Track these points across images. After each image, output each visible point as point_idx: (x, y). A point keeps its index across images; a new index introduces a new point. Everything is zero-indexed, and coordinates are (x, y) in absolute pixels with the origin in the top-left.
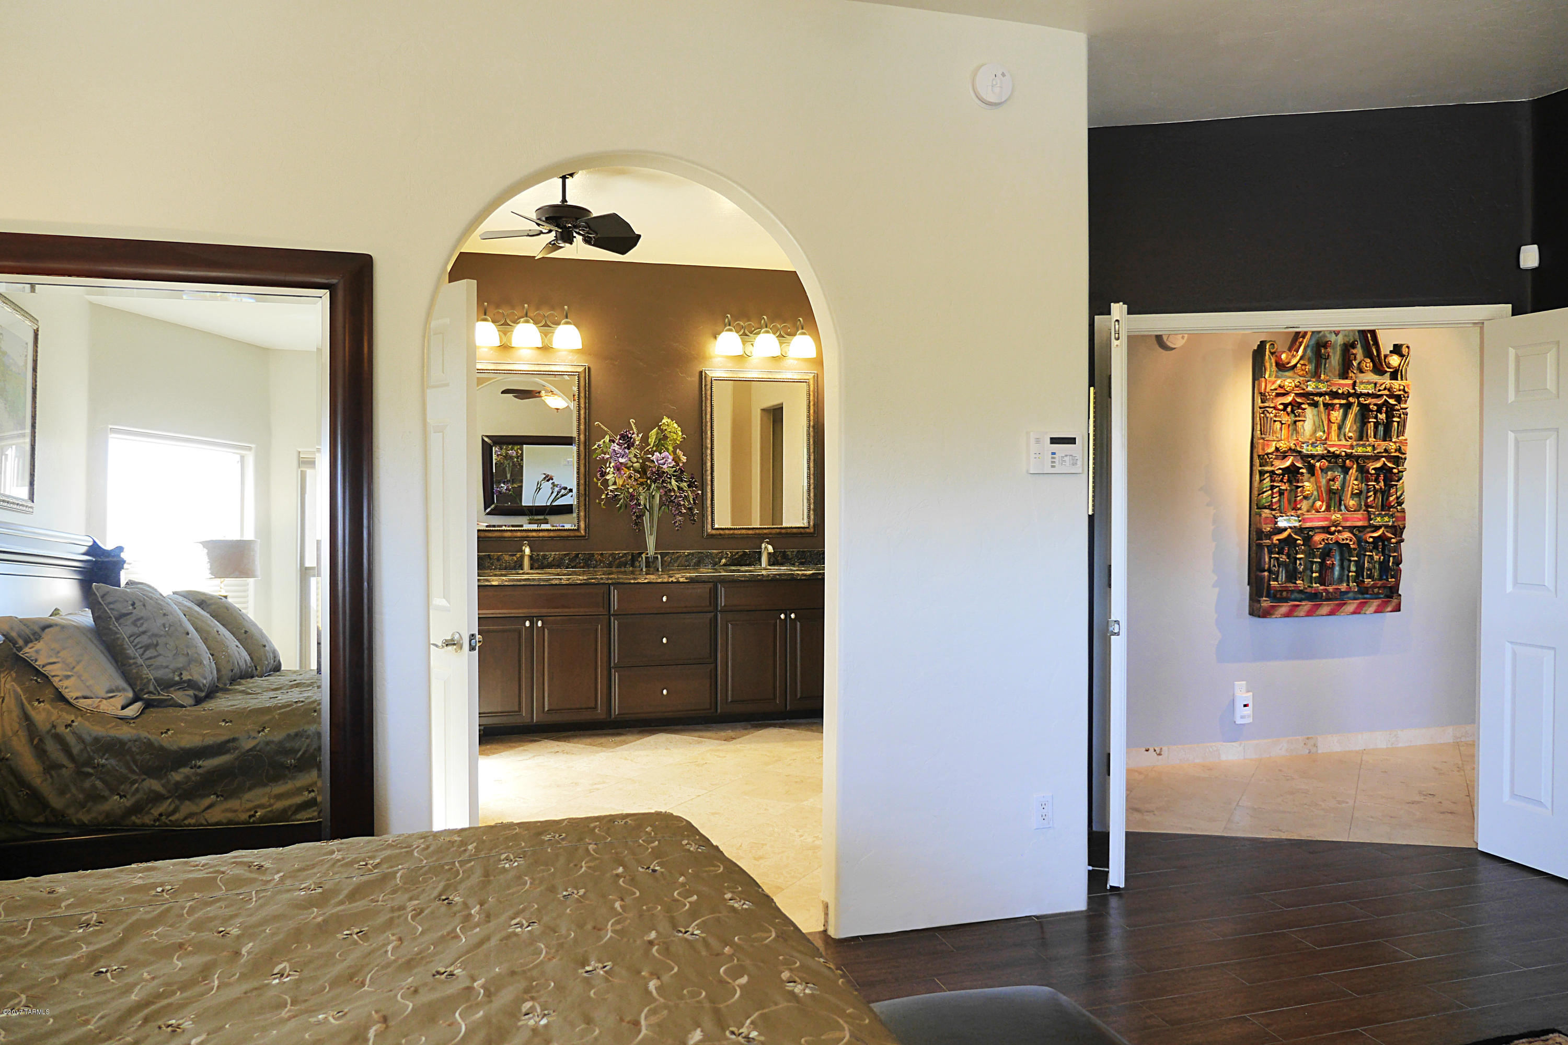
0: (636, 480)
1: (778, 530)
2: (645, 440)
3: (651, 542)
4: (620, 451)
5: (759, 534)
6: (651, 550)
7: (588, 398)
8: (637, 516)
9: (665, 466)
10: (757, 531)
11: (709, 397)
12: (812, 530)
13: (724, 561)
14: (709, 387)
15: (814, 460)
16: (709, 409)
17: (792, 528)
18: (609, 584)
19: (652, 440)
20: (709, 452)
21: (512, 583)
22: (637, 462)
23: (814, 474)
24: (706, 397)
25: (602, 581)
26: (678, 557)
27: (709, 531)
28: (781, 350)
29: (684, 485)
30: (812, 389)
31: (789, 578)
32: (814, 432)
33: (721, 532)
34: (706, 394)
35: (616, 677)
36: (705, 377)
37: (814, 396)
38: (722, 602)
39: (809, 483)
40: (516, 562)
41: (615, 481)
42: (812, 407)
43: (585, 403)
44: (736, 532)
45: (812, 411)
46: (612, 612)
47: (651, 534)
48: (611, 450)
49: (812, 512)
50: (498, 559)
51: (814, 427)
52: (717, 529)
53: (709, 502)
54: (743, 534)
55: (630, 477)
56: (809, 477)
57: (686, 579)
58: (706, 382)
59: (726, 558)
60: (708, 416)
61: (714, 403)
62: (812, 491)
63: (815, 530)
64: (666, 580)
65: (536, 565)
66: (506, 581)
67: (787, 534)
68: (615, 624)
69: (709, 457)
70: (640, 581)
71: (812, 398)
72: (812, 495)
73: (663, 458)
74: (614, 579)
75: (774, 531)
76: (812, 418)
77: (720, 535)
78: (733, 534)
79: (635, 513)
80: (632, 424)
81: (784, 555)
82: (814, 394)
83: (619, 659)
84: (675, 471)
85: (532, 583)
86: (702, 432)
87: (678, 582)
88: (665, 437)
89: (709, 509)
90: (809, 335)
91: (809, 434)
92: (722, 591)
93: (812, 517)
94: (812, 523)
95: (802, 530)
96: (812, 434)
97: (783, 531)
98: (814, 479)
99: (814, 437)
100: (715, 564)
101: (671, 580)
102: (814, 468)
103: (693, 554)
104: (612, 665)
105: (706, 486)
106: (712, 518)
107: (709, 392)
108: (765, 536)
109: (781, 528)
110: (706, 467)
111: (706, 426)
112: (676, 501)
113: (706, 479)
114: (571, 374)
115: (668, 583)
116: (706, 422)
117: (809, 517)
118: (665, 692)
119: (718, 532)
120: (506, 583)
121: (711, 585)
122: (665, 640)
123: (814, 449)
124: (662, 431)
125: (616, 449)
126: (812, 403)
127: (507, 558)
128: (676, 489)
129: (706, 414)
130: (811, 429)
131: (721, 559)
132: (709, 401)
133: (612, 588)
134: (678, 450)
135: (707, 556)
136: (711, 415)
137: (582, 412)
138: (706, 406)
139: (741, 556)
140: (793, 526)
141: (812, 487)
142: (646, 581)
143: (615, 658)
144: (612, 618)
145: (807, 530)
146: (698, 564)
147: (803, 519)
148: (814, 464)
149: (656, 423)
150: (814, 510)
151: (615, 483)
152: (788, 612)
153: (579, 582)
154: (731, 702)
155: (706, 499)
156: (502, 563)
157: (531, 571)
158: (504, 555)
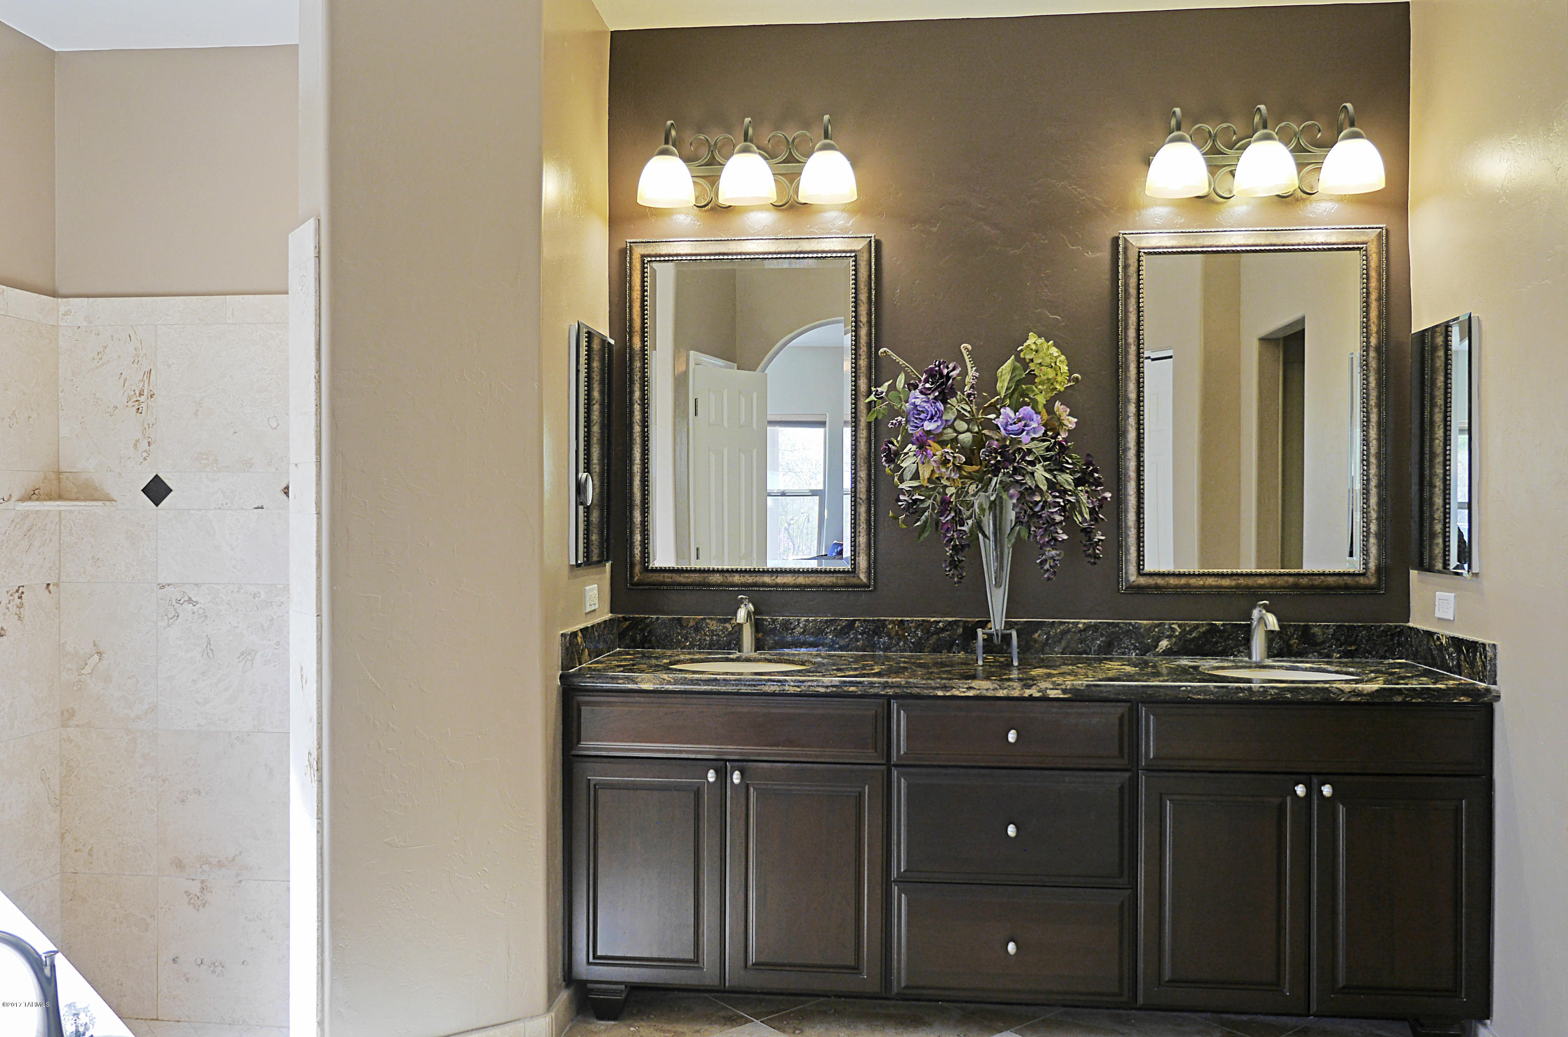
0: (959, 468)
1: (1291, 580)
2: (987, 382)
3: (997, 600)
4: (926, 405)
5: (1247, 587)
6: (998, 622)
7: (877, 302)
8: (955, 546)
9: (1024, 437)
10: (1242, 581)
11: (1133, 291)
12: (1373, 581)
13: (1164, 644)
14: (1132, 269)
15: (1379, 423)
16: (1133, 318)
17: (1324, 574)
18: (889, 698)
19: (1002, 386)
20: (1132, 409)
21: (682, 687)
22: (968, 430)
23: (1378, 454)
24: (1126, 291)
25: (872, 691)
26: (1064, 633)
27: (1133, 578)
28: (1301, 180)
29: (1066, 479)
30: (1373, 263)
31: (1318, 698)
32: (1379, 359)
33: (1160, 581)
34: (1126, 285)
35: (901, 903)
36: (1125, 249)
37: (1379, 280)
38: (1150, 748)
39: (1366, 474)
40: (730, 634)
41: (917, 471)
42: (1374, 305)
43: (869, 314)
44: (1193, 581)
45: (1374, 314)
46: (894, 759)
47: (997, 585)
48: (908, 406)
49: (1372, 540)
50: (697, 628)
51: (1378, 349)
52: (1151, 575)
53: (1132, 517)
54: (1211, 587)
55: (945, 462)
56: (1366, 461)
57: (1064, 691)
58: (1126, 258)
59: (1170, 637)
60: (1132, 333)
61: (1145, 303)
62: (1373, 491)
63: (1379, 579)
64: (1016, 693)
65: (770, 641)
66: (669, 683)
67: (1313, 587)
68: (901, 786)
69: (1132, 421)
70: (956, 693)
71: (1373, 284)
72: (1373, 501)
73: (1020, 420)
74: (899, 686)
75: (1281, 581)
76: (1374, 328)
77: (1157, 587)
78: (1188, 586)
79: (951, 539)
80: (965, 353)
81: (1306, 634)
82: (1380, 275)
83: (908, 862)
84: (1048, 449)
85: (723, 689)
86: (1117, 368)
87: (1045, 699)
88: (1031, 378)
89: (1132, 533)
90: (1368, 139)
91: (1365, 365)
92: (1149, 723)
93: (1373, 550)
94: (1372, 565)
95: (1349, 580)
96: (1373, 364)
97: (1304, 581)
98: (1379, 467)
99: (1379, 371)
100: (1145, 649)
101: (1027, 693)
102: (1379, 440)
103: (1095, 627)
104: (895, 874)
105: (1126, 482)
106: (1139, 551)
107: (1133, 281)
108: (1263, 592)
109: (1298, 575)
110: (1126, 442)
111: (1127, 353)
112: (1044, 514)
113: (1126, 468)
114: (840, 256)
115: (1021, 699)
116: (1127, 345)
117: (1365, 551)
118: (1011, 947)
119: (1151, 581)
120: (670, 687)
121: (1122, 709)
122: (1012, 831)
123: (1379, 398)
124: (1025, 364)
125: (918, 402)
126: (1374, 296)
127: (713, 625)
128: (1044, 488)
129: (1126, 328)
130: (1372, 354)
131: (1157, 640)
132: (1132, 301)
133: (894, 706)
134: (1057, 404)
135: (1128, 633)
136: (1138, 330)
137: (863, 332)
138: (1126, 312)
139: (1204, 633)
140: (1328, 570)
141: (1373, 483)
142: (971, 693)
143: (900, 863)
144: (895, 773)
145: (1362, 580)
146: (1107, 650)
147: (1351, 555)
148: (1379, 434)
149: (1012, 346)
150: (1379, 536)
151: (916, 476)
152: (1315, 780)
153: (822, 690)
154: (1170, 981)
155: (1126, 511)
156: (705, 635)
157: (755, 655)
158: (708, 621)
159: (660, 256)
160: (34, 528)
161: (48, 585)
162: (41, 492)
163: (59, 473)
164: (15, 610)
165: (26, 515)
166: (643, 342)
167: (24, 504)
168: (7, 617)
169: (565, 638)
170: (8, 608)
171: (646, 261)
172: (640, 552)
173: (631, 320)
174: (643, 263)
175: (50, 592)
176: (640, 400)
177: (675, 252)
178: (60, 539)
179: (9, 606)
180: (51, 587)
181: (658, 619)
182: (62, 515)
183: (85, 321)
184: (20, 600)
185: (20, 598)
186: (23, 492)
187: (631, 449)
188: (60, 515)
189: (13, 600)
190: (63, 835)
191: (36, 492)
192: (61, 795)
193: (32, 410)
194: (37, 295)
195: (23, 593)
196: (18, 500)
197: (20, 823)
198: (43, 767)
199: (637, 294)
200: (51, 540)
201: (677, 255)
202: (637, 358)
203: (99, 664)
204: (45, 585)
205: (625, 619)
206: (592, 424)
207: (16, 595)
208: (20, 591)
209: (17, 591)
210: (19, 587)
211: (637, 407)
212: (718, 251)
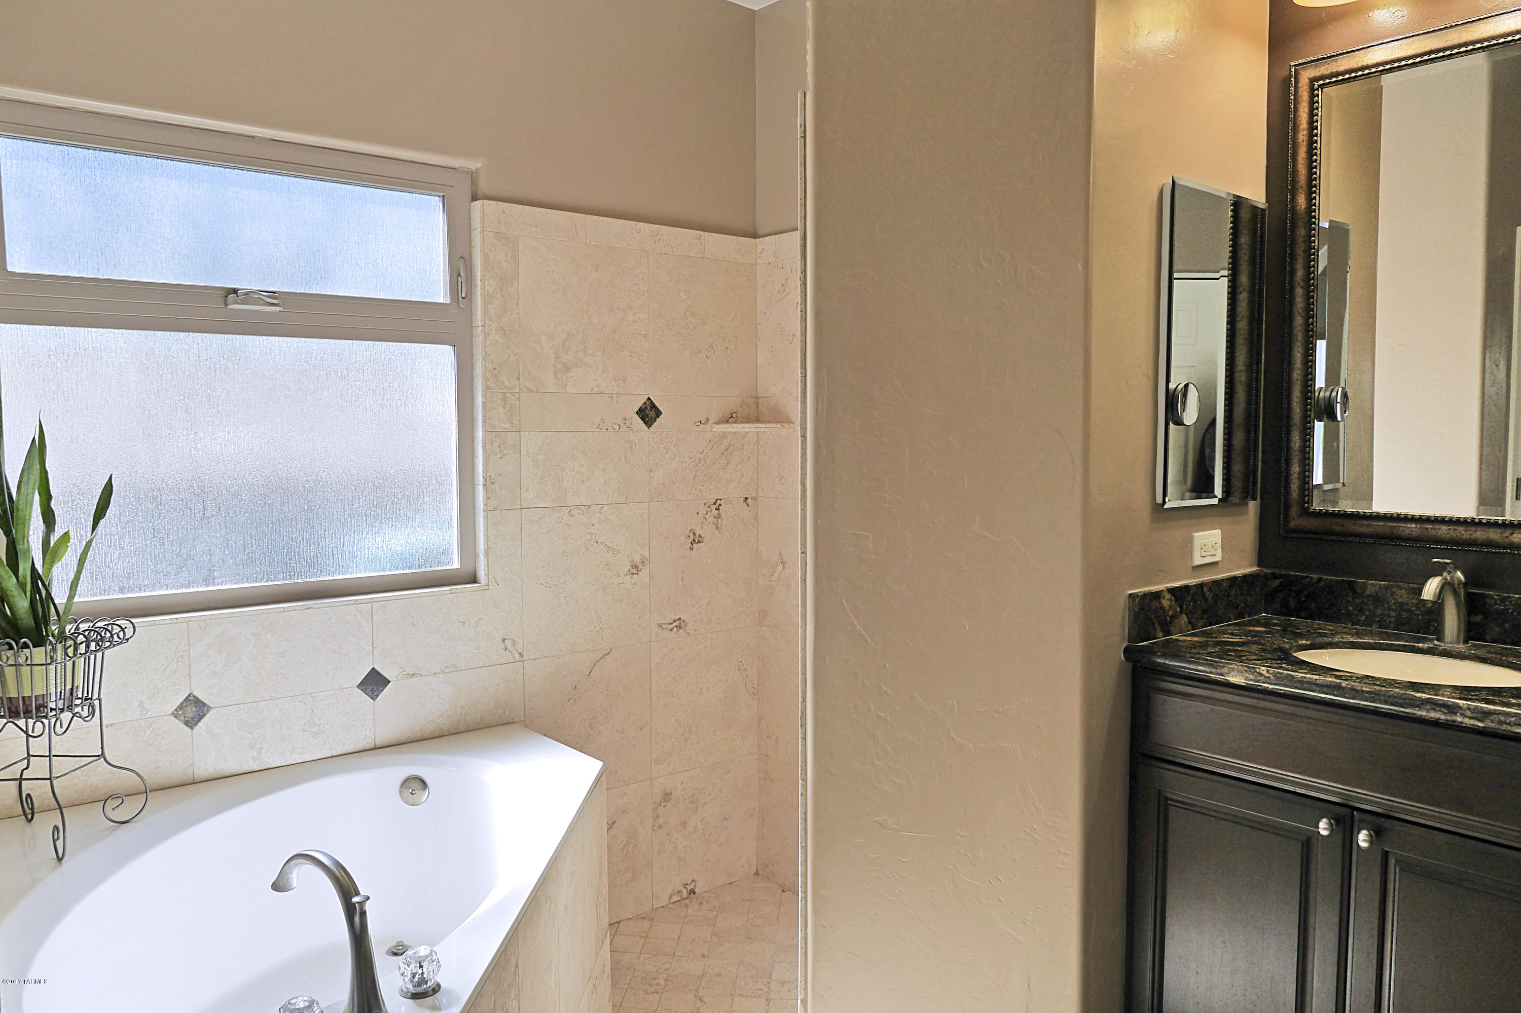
21: (1287, 689)
66: (1268, 680)
120: (1270, 687)
156: (1390, 609)
157: (1461, 647)
158: (1394, 590)
159: (1338, 74)
160: (732, 448)
161: (746, 498)
162: (739, 415)
163: (757, 398)
164: (712, 519)
165: (724, 436)
166: (1310, 200)
167: (718, 426)
168: (704, 526)
169: (1134, 601)
170: (705, 518)
171: (1316, 86)
172: (1298, 487)
173: (1295, 171)
174: (1312, 89)
175: (748, 505)
176: (1303, 281)
177: (1360, 65)
178: (758, 457)
179: (707, 516)
180: (749, 501)
181: (1320, 580)
182: (760, 436)
183: (774, 257)
184: (717, 512)
185: (718, 509)
186: (721, 416)
187: (1291, 350)
188: (758, 436)
189: (711, 511)
190: (760, 720)
191: (734, 415)
192: (758, 685)
193: (730, 342)
194: (736, 237)
195: (720, 505)
196: (715, 423)
197: (717, 706)
198: (740, 660)
199: (1302, 136)
200: (749, 459)
201: (1363, 68)
202: (1301, 223)
203: (783, 573)
204: (743, 499)
205: (1275, 576)
206: (1238, 319)
207: (714, 507)
208: (717, 504)
209: (715, 504)
210: (716, 500)
211: (1299, 292)
212: (1427, 49)
